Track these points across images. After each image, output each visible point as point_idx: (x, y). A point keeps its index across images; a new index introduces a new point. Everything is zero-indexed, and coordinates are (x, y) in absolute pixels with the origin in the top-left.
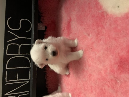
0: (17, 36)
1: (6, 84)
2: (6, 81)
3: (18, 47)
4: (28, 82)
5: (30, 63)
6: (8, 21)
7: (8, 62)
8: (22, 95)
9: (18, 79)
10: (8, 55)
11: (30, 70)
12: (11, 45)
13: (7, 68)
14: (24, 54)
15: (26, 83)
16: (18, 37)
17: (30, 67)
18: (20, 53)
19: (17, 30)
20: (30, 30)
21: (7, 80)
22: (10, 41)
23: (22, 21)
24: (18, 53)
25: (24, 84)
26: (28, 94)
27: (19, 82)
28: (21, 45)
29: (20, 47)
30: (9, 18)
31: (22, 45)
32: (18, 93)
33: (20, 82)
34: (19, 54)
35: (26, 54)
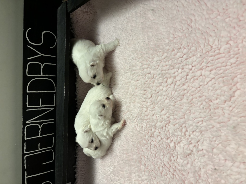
0: (38, 52)
1: (27, 110)
3: (41, 67)
4: (53, 109)
5: (55, 87)
6: (27, 33)
7: (28, 84)
8: (46, 123)
9: (41, 105)
10: (29, 75)
11: (55, 95)
12: (32, 63)
14: (48, 76)
15: (51, 110)
16: (40, 54)
17: (55, 91)
18: (43, 75)
19: (39, 44)
20: (55, 46)
21: (28, 106)
22: (31, 58)
23: (44, 33)
24: (41, 74)
25: (49, 111)
26: (52, 122)
27: (42, 109)
30: (28, 30)
31: (45, 64)
32: (42, 121)
33: (44, 109)
35: (50, 76)
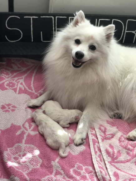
1: (96, 20)
2: (100, 20)
3: (133, 31)
7: (119, 21)
13: (113, 20)
14: (125, 36)
28: (135, 33)
29: (133, 32)
31: (135, 35)
34: (126, 31)
35: (124, 39)
